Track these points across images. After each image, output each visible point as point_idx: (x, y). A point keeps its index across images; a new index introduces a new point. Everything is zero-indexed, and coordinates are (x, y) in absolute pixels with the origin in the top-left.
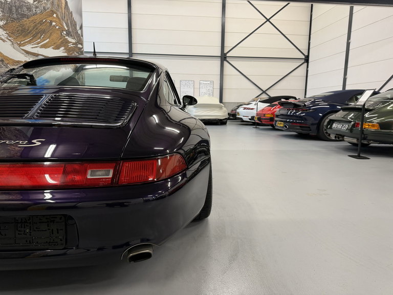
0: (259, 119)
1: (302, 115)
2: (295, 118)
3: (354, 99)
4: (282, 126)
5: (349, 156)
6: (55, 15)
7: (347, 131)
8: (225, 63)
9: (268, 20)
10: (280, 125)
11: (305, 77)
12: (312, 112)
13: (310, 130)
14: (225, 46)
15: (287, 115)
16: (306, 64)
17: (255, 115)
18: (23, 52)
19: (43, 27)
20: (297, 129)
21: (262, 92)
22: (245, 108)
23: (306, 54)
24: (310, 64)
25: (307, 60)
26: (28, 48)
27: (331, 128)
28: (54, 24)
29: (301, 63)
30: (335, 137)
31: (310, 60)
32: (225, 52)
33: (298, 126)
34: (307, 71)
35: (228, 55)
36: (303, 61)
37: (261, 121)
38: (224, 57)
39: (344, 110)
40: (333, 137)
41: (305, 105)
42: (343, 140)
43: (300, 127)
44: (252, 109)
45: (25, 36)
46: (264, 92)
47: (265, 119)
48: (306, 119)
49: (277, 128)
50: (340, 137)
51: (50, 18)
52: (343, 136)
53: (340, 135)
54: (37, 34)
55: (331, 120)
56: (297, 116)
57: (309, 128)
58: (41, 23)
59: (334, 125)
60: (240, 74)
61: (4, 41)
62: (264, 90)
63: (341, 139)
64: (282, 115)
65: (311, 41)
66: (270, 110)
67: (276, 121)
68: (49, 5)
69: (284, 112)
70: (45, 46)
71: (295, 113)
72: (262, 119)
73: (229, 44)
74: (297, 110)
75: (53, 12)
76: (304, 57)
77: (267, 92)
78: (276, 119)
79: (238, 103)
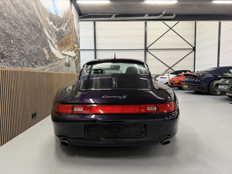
0: (171, 84)
1: (198, 81)
2: (195, 83)
3: (228, 72)
4: (187, 87)
5: (230, 103)
6: (71, 35)
7: (228, 90)
8: (147, 53)
9: (171, 28)
10: (185, 87)
11: (194, 59)
12: (204, 79)
13: (204, 89)
14: (147, 43)
15: (189, 81)
16: (194, 52)
17: (168, 81)
18: (62, 54)
19: (67, 41)
20: (196, 89)
21: (168, 68)
22: (161, 78)
23: (194, 46)
24: (196, 51)
25: (194, 49)
26: (63, 52)
27: (217, 88)
28: (71, 39)
29: (191, 52)
30: (221, 93)
31: (196, 50)
32: (147, 47)
33: (196, 87)
34: (195, 56)
35: (148, 48)
36: (192, 50)
37: (173, 85)
38: (146, 50)
39: (224, 78)
40: (219, 93)
41: (200, 76)
42: (225, 95)
43: (198, 88)
44: (166, 78)
45: (62, 47)
46: (170, 68)
47: (175, 84)
48: (201, 84)
49: (184, 88)
50: (223, 93)
51: (70, 37)
52: (226, 92)
53: (223, 92)
54: (66, 45)
55: (217, 84)
56: (195, 82)
57: (203, 88)
58: (67, 39)
59: (220, 87)
60: (156, 58)
61: (57, 50)
62: (170, 67)
63: (224, 94)
64: (186, 81)
65: (196, 39)
66: (177, 78)
67: (183, 85)
68: (69, 30)
69: (187, 79)
70: (68, 51)
71: (194, 80)
72: (173, 83)
73: (149, 42)
74: (195, 79)
75: (71, 33)
76: (192, 48)
77: (172, 68)
78: (183, 83)
79: (155, 74)
